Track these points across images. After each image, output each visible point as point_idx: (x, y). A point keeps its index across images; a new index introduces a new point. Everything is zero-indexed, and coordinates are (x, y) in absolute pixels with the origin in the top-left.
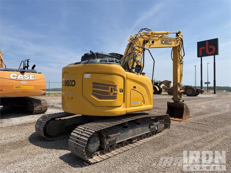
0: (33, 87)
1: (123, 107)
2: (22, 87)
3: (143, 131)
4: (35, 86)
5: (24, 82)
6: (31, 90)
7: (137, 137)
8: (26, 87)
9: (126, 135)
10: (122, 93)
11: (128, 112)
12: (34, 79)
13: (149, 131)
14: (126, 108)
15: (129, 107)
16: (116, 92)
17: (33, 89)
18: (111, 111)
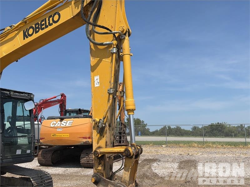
0: (68, 135)
2: (58, 134)
4: (71, 134)
5: (59, 130)
6: (66, 138)
8: (60, 135)
12: (70, 125)
17: (68, 136)
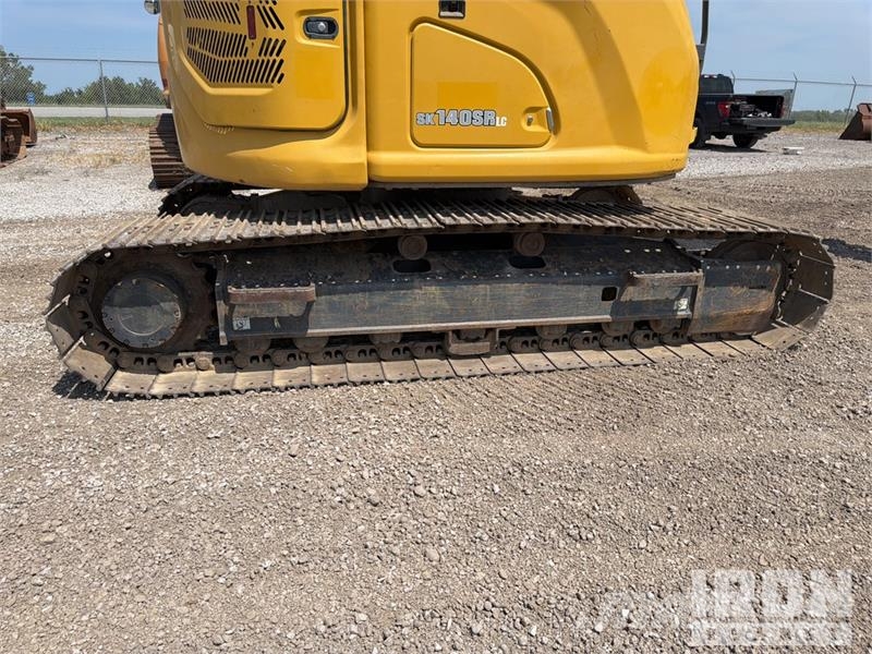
1: (349, 140)
3: (541, 307)
7: (489, 330)
9: (385, 305)
10: (335, 46)
11: (384, 174)
13: (607, 317)
14: (369, 147)
15: (401, 147)
16: (274, 34)
18: (259, 159)
